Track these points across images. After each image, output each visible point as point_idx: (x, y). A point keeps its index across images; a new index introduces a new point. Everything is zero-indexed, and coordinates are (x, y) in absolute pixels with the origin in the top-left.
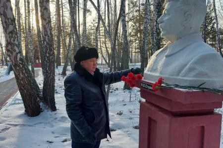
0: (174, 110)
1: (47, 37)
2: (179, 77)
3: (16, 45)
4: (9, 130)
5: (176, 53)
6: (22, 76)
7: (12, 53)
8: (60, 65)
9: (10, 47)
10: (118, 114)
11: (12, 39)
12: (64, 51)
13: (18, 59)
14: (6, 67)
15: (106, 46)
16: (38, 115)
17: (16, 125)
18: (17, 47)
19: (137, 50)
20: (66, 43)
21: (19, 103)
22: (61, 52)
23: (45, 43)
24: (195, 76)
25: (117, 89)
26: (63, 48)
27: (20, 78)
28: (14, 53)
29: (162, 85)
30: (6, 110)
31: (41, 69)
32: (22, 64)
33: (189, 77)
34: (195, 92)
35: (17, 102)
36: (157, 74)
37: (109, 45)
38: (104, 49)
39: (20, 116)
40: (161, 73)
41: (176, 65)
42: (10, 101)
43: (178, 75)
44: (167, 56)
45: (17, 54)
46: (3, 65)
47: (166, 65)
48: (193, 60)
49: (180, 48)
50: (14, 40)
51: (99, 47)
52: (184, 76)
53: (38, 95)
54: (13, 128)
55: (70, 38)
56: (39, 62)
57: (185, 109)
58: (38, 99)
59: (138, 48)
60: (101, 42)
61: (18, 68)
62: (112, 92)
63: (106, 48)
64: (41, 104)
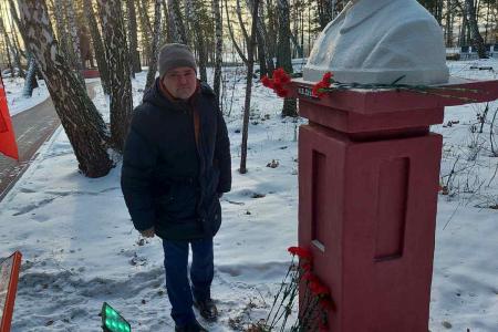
0: (354, 130)
1: (107, 6)
2: (362, 70)
3: (46, 27)
4: (54, 203)
5: (359, 24)
6: (64, 93)
7: (38, 45)
8: (141, 71)
9: (32, 32)
10: (269, 165)
11: (36, 13)
12: (146, 35)
13: (53, 58)
14: (22, 80)
15: (240, 19)
16: (107, 173)
17: (65, 194)
18: (47, 30)
19: (313, 27)
20: (148, 17)
21: (63, 154)
22: (139, 39)
23: (105, 18)
24: (387, 66)
25: (268, 117)
26: (144, 30)
27: (62, 99)
28: (43, 45)
29: (332, 86)
30: (38, 167)
31: (99, 79)
32: (62, 68)
33: (377, 67)
34: (384, 92)
35: (59, 151)
36: (325, 68)
37: (247, 16)
38: (236, 28)
39: (71, 177)
40: (331, 65)
41: (357, 46)
42: (43, 150)
43: (359, 65)
44: (343, 32)
45: (49, 46)
46: (13, 76)
47: (341, 48)
48: (386, 35)
49: (367, 14)
50: (40, 16)
51: (225, 22)
52: (369, 67)
53: (102, 133)
54: (59, 199)
55: (157, 5)
56: (92, 66)
57: (374, 128)
58: (104, 142)
59: (316, 21)
60: (230, 9)
61: (54, 77)
62: (256, 124)
63: (242, 25)
64: (110, 151)
